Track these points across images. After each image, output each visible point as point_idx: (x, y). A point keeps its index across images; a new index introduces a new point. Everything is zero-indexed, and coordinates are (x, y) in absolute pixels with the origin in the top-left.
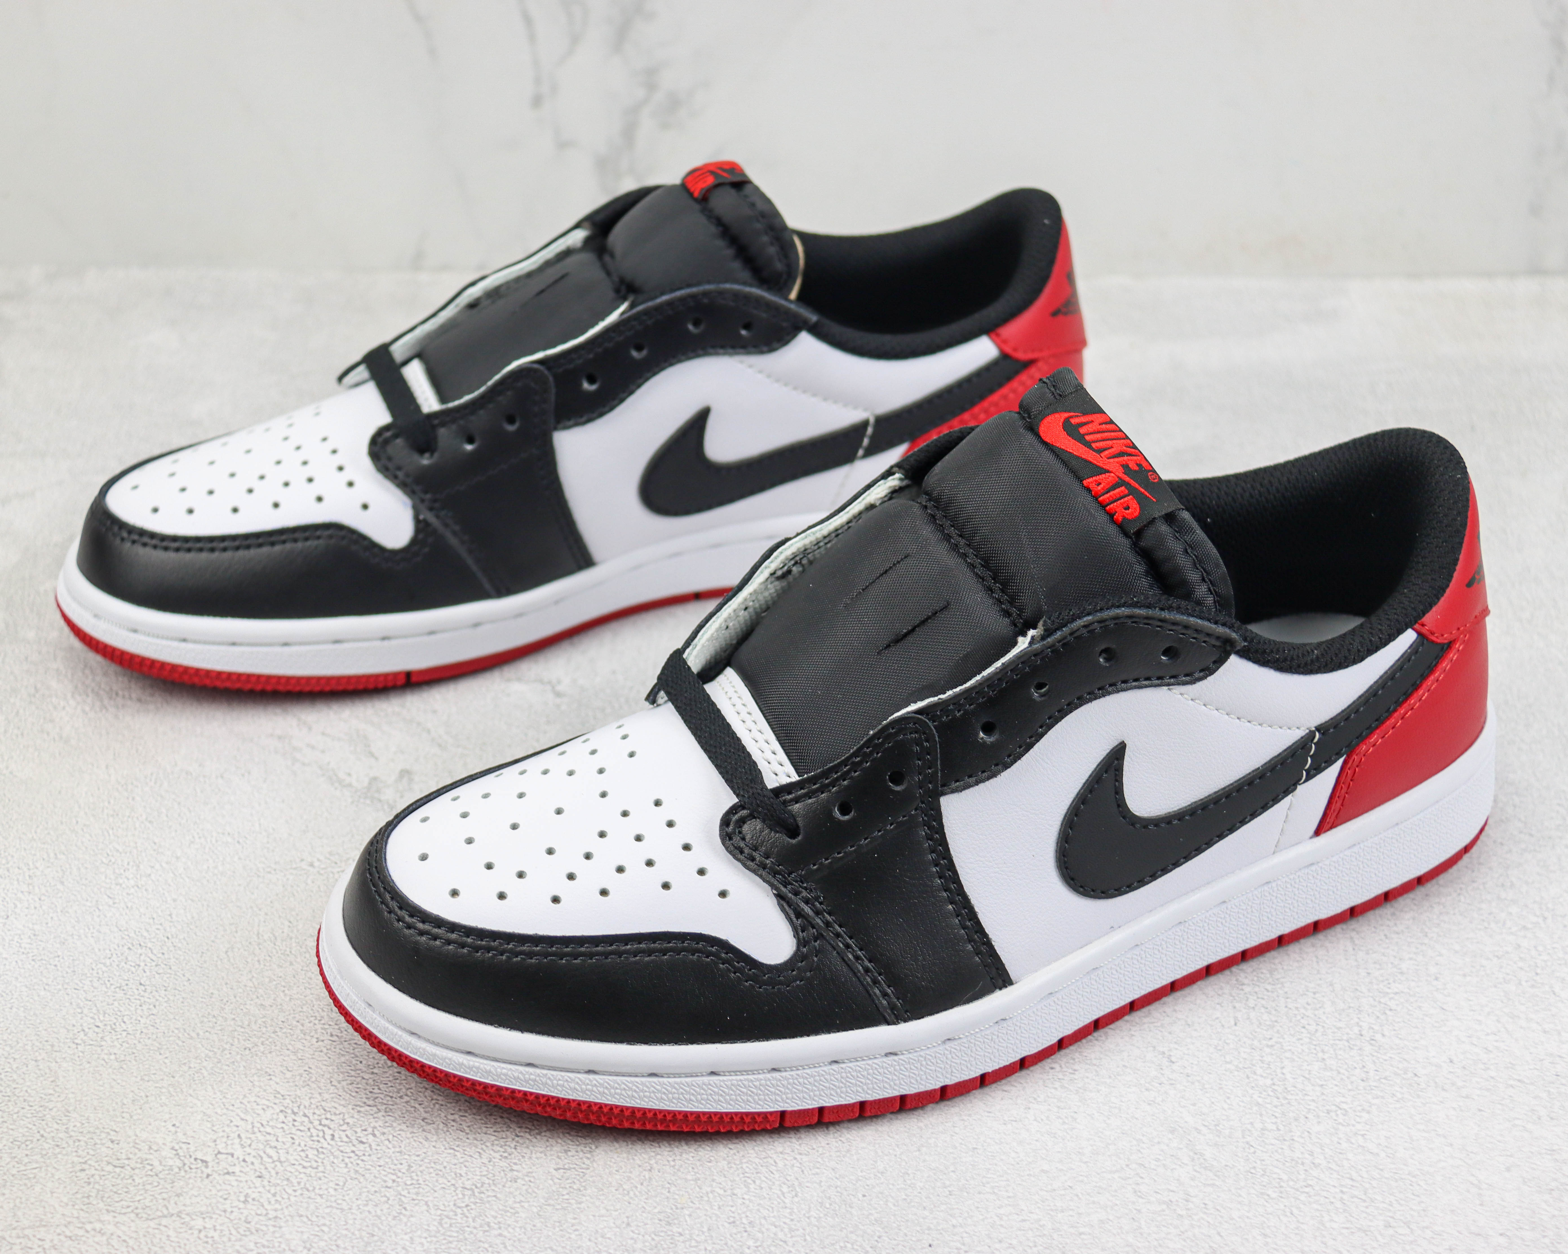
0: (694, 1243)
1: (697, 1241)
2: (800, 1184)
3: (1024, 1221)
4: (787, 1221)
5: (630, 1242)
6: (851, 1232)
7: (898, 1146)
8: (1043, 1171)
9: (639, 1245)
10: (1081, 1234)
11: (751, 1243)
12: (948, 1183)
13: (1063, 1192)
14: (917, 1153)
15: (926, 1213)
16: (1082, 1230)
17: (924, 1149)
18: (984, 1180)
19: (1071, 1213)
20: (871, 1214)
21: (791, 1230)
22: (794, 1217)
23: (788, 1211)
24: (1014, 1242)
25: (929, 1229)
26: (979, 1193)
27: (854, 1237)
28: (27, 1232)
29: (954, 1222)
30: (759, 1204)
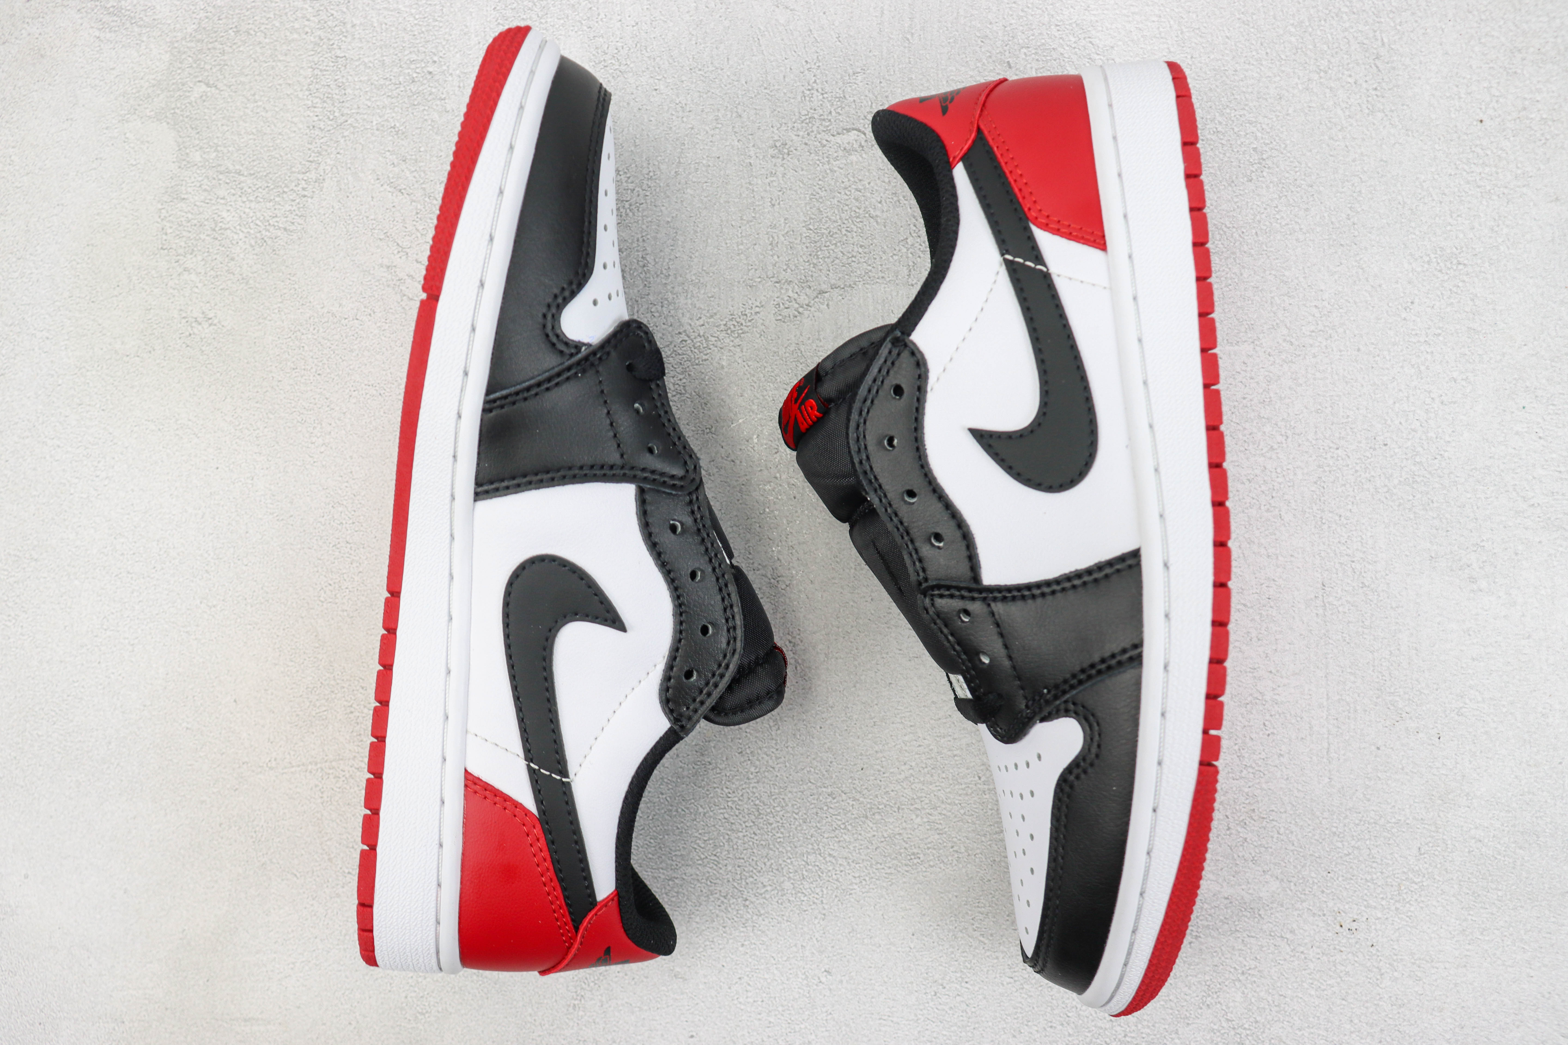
0: (718, 771)
1: (721, 769)
2: (781, 719)
3: (920, 746)
4: (774, 750)
5: (680, 770)
6: (814, 759)
7: (841, 683)
8: (933, 702)
9: (686, 773)
10: (955, 756)
11: (753, 769)
12: (873, 715)
13: (944, 721)
14: (853, 689)
15: (859, 741)
16: (955, 753)
17: (858, 685)
18: (896, 712)
19: (949, 738)
20: (825, 743)
21: (777, 758)
22: (778, 747)
23: (774, 742)
24: (913, 764)
25: (861, 755)
26: (893, 723)
27: (815, 763)
28: (334, 764)
29: (877, 748)
30: (756, 737)
